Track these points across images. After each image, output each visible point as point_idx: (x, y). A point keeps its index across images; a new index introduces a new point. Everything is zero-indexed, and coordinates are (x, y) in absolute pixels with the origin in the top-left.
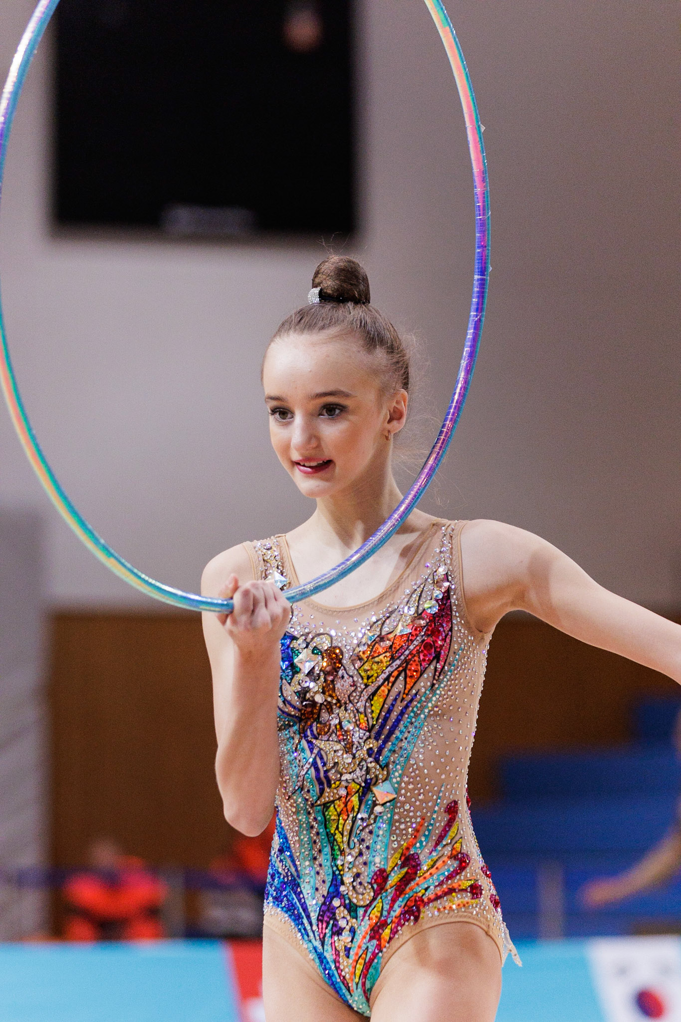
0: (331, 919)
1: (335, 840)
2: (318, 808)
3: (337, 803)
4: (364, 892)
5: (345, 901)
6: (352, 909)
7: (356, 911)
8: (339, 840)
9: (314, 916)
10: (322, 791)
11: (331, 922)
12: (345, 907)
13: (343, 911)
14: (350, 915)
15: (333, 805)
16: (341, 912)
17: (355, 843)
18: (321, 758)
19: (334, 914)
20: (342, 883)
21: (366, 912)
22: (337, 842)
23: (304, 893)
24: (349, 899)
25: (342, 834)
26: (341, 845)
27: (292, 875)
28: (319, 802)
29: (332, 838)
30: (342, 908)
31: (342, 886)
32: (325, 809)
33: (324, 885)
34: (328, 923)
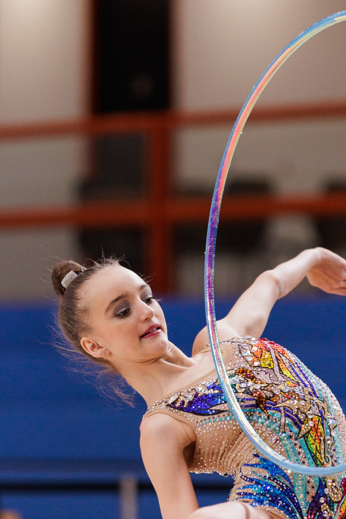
0: (317, 512)
1: (317, 458)
2: (301, 439)
3: (311, 433)
4: (338, 492)
5: (327, 498)
6: (330, 503)
7: (333, 506)
8: (319, 457)
9: (304, 511)
10: (300, 428)
11: (318, 514)
12: (327, 504)
13: (326, 506)
14: (330, 509)
15: (309, 435)
16: (325, 507)
17: (328, 458)
18: (288, 411)
19: (320, 508)
20: (326, 487)
21: (338, 506)
22: (318, 459)
23: (297, 497)
24: (330, 497)
25: (320, 453)
26: (321, 460)
27: (286, 486)
28: (300, 436)
29: (315, 457)
30: (325, 504)
31: (326, 489)
32: (306, 439)
33: (314, 489)
34: (315, 514)
